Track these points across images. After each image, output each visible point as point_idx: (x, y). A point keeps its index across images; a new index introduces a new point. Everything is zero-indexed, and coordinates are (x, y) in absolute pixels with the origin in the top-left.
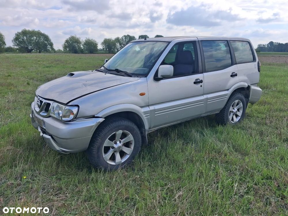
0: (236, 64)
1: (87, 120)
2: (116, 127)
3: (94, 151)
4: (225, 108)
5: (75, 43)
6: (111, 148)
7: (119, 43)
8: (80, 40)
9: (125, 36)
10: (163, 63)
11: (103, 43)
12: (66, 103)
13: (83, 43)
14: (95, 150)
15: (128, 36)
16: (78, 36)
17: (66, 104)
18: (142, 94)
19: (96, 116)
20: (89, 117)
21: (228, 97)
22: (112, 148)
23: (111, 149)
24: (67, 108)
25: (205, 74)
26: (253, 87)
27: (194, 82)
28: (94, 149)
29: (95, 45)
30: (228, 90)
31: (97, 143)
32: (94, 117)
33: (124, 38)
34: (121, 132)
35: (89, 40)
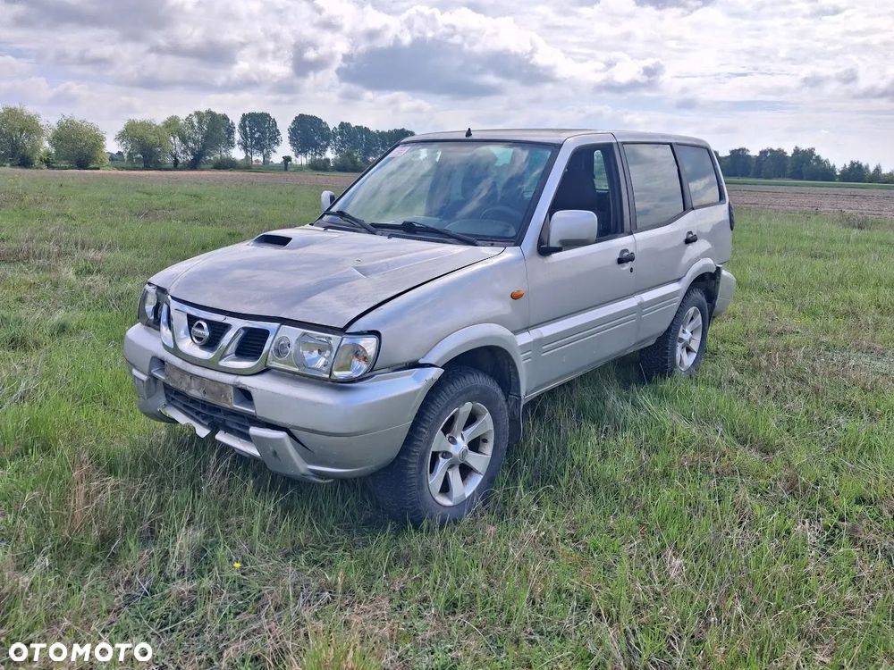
0: (693, 209)
1: (398, 376)
2: (461, 394)
3: (411, 466)
4: (669, 329)
5: (22, 133)
6: (440, 455)
7: (179, 136)
8: (41, 123)
9: (198, 114)
10: (556, 206)
11: (122, 136)
12: (342, 326)
13: (50, 133)
14: (413, 463)
15: (209, 113)
16: (30, 110)
17: (342, 331)
18: (515, 297)
19: (421, 361)
20: (400, 366)
21: (679, 299)
22: (443, 457)
23: (441, 459)
24: (346, 341)
25: (638, 236)
26: (724, 272)
27: (619, 259)
28: (410, 460)
29: (97, 141)
30: (679, 280)
31: (418, 443)
32: (415, 365)
33: (195, 120)
34: (468, 407)
35: (72, 123)
